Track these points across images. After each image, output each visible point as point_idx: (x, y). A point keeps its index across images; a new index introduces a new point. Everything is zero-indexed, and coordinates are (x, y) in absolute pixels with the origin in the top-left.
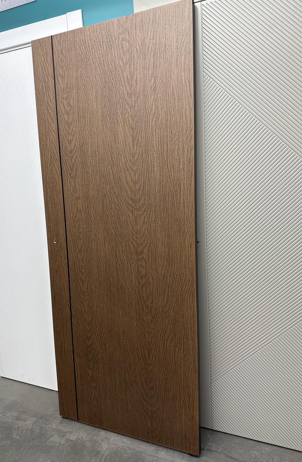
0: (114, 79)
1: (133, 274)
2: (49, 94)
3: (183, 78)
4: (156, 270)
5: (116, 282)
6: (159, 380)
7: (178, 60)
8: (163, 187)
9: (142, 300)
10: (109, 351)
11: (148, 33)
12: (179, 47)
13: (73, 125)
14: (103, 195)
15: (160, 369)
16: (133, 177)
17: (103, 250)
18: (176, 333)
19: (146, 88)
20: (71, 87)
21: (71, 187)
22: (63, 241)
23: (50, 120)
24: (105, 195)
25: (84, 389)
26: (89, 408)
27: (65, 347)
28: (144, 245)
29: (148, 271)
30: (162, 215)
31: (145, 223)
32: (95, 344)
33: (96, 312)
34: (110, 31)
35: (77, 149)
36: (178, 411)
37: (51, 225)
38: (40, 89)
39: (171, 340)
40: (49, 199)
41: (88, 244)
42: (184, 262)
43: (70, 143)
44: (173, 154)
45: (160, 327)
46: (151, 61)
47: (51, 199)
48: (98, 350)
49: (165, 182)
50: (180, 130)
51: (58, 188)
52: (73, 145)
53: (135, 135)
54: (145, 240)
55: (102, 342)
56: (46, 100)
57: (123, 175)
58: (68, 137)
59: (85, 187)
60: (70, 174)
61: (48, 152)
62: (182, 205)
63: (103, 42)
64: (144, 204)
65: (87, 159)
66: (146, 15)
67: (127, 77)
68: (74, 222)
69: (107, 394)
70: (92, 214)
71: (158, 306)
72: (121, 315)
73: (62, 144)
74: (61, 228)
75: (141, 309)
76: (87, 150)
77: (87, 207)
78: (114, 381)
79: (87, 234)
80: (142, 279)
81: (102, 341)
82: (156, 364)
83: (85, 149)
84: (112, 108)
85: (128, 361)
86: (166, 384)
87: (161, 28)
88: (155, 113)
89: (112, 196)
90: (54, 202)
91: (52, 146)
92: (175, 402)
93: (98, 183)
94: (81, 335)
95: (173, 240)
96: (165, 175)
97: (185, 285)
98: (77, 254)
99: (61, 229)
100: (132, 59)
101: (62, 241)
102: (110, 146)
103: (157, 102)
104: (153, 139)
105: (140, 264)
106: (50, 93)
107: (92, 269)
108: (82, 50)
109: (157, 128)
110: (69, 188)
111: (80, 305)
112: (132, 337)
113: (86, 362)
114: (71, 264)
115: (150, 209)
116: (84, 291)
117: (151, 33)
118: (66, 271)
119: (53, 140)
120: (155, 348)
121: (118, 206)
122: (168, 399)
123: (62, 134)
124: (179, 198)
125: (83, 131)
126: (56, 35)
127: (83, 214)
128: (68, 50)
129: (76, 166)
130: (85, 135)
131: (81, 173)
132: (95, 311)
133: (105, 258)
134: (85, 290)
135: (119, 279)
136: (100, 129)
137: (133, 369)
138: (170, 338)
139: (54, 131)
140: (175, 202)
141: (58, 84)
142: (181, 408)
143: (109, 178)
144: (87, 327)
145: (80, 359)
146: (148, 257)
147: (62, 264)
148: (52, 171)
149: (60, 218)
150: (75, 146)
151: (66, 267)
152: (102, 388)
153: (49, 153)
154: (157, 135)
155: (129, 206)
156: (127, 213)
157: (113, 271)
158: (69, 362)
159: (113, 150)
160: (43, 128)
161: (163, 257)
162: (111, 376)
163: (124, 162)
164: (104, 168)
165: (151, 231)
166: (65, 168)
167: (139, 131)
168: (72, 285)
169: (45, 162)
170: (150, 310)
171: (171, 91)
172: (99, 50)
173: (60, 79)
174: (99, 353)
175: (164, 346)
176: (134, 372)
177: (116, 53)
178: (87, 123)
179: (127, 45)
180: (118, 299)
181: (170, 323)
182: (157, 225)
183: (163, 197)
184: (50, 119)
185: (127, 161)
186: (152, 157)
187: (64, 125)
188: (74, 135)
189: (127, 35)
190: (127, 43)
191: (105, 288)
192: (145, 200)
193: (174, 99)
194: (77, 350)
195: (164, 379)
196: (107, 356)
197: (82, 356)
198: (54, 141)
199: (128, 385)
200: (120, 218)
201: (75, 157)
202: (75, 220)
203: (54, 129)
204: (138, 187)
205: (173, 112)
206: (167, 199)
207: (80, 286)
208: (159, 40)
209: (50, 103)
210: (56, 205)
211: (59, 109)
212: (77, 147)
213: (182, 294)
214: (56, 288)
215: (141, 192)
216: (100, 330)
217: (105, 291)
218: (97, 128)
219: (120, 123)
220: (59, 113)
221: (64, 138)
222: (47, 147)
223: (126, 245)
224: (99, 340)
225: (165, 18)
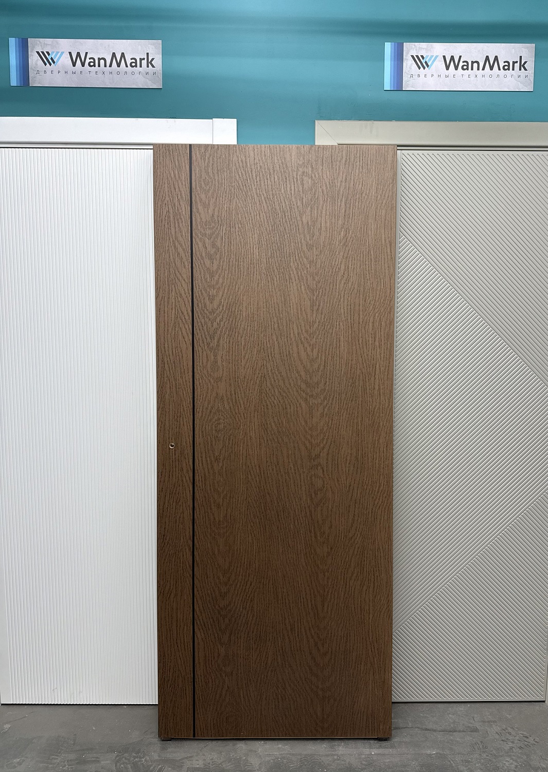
0: (288, 223)
1: (303, 488)
2: (179, 226)
3: (383, 236)
4: (338, 480)
5: (276, 502)
6: (337, 639)
7: (378, 214)
8: (351, 367)
9: (316, 525)
10: (259, 608)
11: (339, 173)
12: (378, 199)
13: (218, 274)
14: (261, 376)
15: (339, 622)
16: (309, 353)
17: (256, 455)
18: (364, 565)
19: (334, 241)
20: (219, 222)
21: (209, 362)
22: (186, 444)
23: (178, 263)
24: (265, 375)
25: (210, 680)
26: (216, 710)
27: (177, 617)
28: (322, 446)
29: (326, 482)
30: (350, 405)
31: (325, 415)
32: (235, 603)
33: (239, 551)
34: (285, 158)
35: (223, 309)
36: (363, 679)
37: (167, 420)
38: (164, 215)
39: (356, 577)
40: (166, 379)
41: (232, 448)
42: (377, 467)
43: (212, 299)
44: (367, 327)
45: (342, 561)
46: (342, 209)
47: (169, 381)
48: (239, 610)
49: (354, 362)
50: (377, 299)
51: (185, 364)
52: (216, 303)
53: (315, 298)
54: (323, 439)
55: (248, 598)
56: (173, 233)
57: (295, 348)
58: (208, 290)
59: (232, 363)
60: (208, 344)
61: (172, 309)
62: (376, 392)
63: (274, 171)
64: (325, 390)
65: (239, 325)
66: (337, 151)
67: (308, 223)
68: (209, 415)
69: (250, 680)
70: (242, 402)
71: (339, 530)
72: (281, 551)
73: (197, 300)
74: (185, 424)
75: (313, 539)
76: (239, 312)
77: (233, 393)
78: (264, 656)
79: (230, 432)
80: (316, 494)
81: (246, 596)
82: (333, 616)
83: (236, 310)
84: (283, 259)
85: (289, 619)
86: (346, 642)
87: (357, 171)
88: (344, 274)
89: (275, 377)
90: (176, 384)
91: (179, 302)
92: (359, 666)
93: (254, 359)
94: (209, 592)
95: (363, 438)
96: (354, 352)
97: (378, 497)
98: (211, 463)
99: (186, 427)
100: (315, 202)
101: (184, 444)
102: (277, 310)
103: (347, 261)
104: (339, 306)
105: (315, 474)
106: (181, 224)
107: (237, 486)
108: (240, 174)
109: (346, 293)
110: (205, 364)
111: (211, 543)
112: (298, 581)
113: (216, 635)
114: (199, 480)
115: (332, 397)
116: (220, 521)
117: (343, 174)
118: (190, 491)
119: (183, 292)
120: (332, 593)
121: (284, 392)
122: (349, 664)
123: (199, 286)
124: (373, 382)
125: (235, 285)
126: (199, 146)
127: (226, 403)
128: (218, 170)
129: (219, 332)
130: (238, 291)
131: (228, 342)
132: (237, 551)
133: (259, 467)
134: (221, 519)
135: (280, 497)
136: (262, 285)
137: (296, 631)
138: (355, 575)
139: (184, 280)
140: (368, 388)
141: (197, 214)
142: (367, 674)
143: (273, 353)
144: (221, 578)
145: (205, 632)
146: (327, 463)
147: (182, 481)
148: (176, 338)
149: (185, 409)
150: (220, 305)
151: (188, 485)
152: (242, 671)
153: (174, 310)
154: (346, 301)
155: (302, 392)
156: (298, 401)
157: (271, 486)
158: (184, 640)
159: (281, 315)
160: (164, 273)
161: (348, 462)
162: (260, 648)
163: (296, 332)
164: (265, 337)
165: (333, 426)
166: (200, 334)
167: (320, 294)
168: (198, 513)
169: (163, 323)
170: (327, 537)
171: (367, 250)
172: (267, 179)
173: (200, 207)
174: (240, 616)
175: (346, 588)
176: (298, 635)
177: (293, 188)
178: (242, 274)
179: (310, 182)
180: (278, 528)
181: (356, 553)
182: (341, 418)
183: (351, 381)
184: (179, 261)
185: (302, 331)
186: (338, 329)
187: (202, 273)
188: (219, 288)
189: (310, 169)
190: (310, 180)
191: (257, 512)
192: (325, 384)
193: (370, 260)
194: (201, 618)
195: (344, 636)
196: (254, 618)
197: (210, 626)
198: (183, 294)
199: (287, 657)
200: (286, 408)
201: (218, 320)
202: (211, 412)
203: (185, 276)
204: (316, 366)
205: (368, 276)
206: (357, 384)
207: (213, 514)
208: (353, 185)
209: (180, 239)
210: (179, 388)
211: (196, 249)
212: (223, 306)
213: (373, 511)
214: (167, 522)
215: (320, 373)
216: (244, 580)
217: (256, 517)
218: (258, 284)
219: (294, 280)
220: (196, 255)
221: (201, 291)
222: (170, 302)
223: (294, 447)
224: (242, 595)
225: (362, 160)
